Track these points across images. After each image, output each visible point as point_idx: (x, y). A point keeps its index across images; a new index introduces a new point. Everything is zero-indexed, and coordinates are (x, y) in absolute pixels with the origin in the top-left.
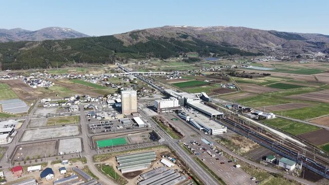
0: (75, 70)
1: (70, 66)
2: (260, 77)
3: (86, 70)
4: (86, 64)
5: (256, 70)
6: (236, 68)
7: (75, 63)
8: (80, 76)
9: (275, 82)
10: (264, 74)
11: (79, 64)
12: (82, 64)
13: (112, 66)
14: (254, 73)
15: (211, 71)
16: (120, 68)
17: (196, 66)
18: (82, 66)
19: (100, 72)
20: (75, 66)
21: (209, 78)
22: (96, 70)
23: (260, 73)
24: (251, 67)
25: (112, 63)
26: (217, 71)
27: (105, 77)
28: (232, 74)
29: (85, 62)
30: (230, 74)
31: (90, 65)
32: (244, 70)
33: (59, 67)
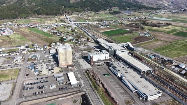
0: (36, 20)
1: (33, 18)
2: (164, 26)
3: (43, 20)
4: (44, 16)
5: (160, 20)
6: (145, 18)
7: (37, 15)
8: (37, 25)
9: (178, 30)
10: (167, 24)
11: (40, 16)
12: (41, 16)
13: (61, 17)
14: (160, 23)
15: (129, 21)
16: (67, 18)
17: (118, 17)
18: (41, 18)
19: (52, 22)
20: (36, 17)
21: (128, 27)
22: (50, 20)
23: (164, 23)
24: (155, 18)
25: (61, 15)
26: (133, 21)
27: (55, 26)
28: (144, 24)
29: (44, 14)
30: (143, 24)
31: (47, 16)
32: (152, 20)
33: (25, 18)
